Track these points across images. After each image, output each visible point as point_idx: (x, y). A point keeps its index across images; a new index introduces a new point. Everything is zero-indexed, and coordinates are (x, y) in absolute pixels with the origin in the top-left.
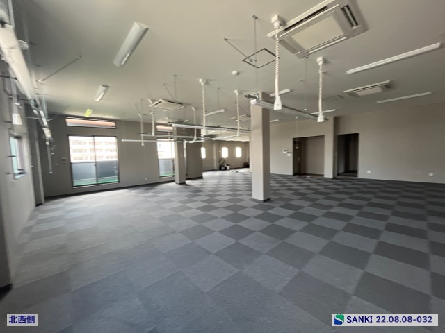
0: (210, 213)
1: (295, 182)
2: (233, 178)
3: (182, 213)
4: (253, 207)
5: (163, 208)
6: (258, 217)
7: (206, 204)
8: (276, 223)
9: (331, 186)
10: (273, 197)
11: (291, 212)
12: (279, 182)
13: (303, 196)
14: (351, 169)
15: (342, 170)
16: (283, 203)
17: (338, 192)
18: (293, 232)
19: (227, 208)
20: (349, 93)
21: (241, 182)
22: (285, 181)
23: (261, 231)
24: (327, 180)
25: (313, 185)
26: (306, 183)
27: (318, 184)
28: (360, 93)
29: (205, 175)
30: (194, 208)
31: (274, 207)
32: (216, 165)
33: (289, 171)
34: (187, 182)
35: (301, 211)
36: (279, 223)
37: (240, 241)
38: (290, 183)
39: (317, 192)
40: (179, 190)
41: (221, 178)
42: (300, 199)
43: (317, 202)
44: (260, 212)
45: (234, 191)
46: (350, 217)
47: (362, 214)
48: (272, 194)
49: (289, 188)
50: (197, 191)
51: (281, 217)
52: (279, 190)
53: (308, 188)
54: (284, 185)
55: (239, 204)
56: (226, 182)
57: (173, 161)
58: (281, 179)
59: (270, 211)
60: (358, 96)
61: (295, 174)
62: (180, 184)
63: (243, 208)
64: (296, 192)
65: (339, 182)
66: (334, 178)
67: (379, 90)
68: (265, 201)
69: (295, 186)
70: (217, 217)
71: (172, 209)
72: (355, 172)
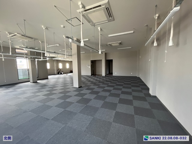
0: (51, 97)
1: (92, 78)
2: (65, 78)
3: (33, 100)
4: (74, 91)
5: (19, 98)
6: (76, 95)
7: (49, 92)
8: (84, 97)
9: (105, 79)
10: (83, 85)
11: (90, 91)
12: (86, 79)
13: (95, 84)
14: (111, 72)
15: (108, 73)
16: (87, 88)
17: (107, 81)
18: (91, 100)
19: (61, 93)
20: (109, 44)
21: (68, 80)
22: (88, 78)
23: (77, 102)
24: (103, 77)
25: (98, 79)
26: (96, 78)
27: (100, 78)
28: (113, 45)
29: (49, 77)
30: (41, 95)
31: (83, 90)
32: (56, 72)
33: (89, 74)
34: (38, 81)
35: (94, 90)
36: (85, 97)
37: (66, 109)
38: (90, 79)
39: (100, 82)
40: (32, 86)
41: (58, 78)
42: (93, 85)
43: (100, 86)
44: (77, 93)
45: (65, 84)
46: (111, 90)
47: (114, 89)
48: (82, 84)
49: (89, 81)
50: (44, 86)
51: (86, 94)
52: (85, 82)
53: (97, 80)
54: (87, 80)
55: (67, 90)
56: (61, 80)
57: (28, 70)
58: (86, 77)
59: (82, 92)
60: (112, 46)
61: (92, 75)
62: (33, 83)
63: (69, 92)
64: (92, 83)
65: (107, 77)
66: (105, 76)
67: (118, 44)
68: (79, 88)
69: (92, 80)
70: (54, 99)
71: (25, 98)
72: (112, 73)
